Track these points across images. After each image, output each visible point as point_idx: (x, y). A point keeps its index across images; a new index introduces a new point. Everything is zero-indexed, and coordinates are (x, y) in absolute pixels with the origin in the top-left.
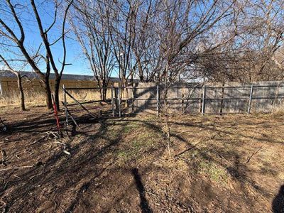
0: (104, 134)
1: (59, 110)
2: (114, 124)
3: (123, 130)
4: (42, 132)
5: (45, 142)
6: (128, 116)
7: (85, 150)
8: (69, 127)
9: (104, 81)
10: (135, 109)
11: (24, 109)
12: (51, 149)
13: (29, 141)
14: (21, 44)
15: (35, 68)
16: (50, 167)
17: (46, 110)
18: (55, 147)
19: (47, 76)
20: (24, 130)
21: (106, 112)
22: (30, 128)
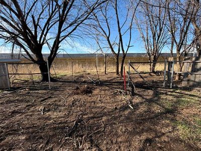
0: (157, 100)
1: (122, 76)
2: (166, 94)
3: (178, 102)
4: (115, 88)
5: (117, 95)
6: (181, 88)
7: (143, 109)
8: (130, 88)
9: (155, 56)
10: (191, 83)
11: (105, 74)
12: (121, 101)
13: (109, 92)
14: (108, 38)
15: (113, 50)
16: (122, 113)
17: (115, 75)
18: (123, 100)
19: (118, 55)
20: (106, 85)
21: (156, 82)
22: (109, 85)
